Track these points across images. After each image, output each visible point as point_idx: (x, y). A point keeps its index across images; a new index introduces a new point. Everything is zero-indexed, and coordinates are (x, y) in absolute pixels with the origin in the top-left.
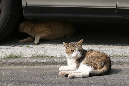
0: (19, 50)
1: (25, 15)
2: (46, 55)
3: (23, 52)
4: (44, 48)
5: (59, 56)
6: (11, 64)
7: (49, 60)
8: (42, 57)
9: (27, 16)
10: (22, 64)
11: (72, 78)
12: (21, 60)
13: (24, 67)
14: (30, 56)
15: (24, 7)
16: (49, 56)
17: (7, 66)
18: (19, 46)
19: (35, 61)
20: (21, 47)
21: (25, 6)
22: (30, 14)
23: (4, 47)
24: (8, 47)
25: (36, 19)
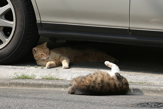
0: (33, 71)
1: (40, 32)
3: (35, 74)
5: (68, 80)
9: (42, 33)
15: (38, 23)
16: (59, 79)
18: (34, 67)
19: (41, 83)
20: (36, 68)
22: (45, 32)
23: (20, 67)
25: (54, 38)
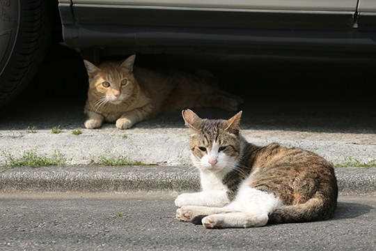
0: (51, 143)
1: (66, 33)
2: (134, 158)
3: (63, 151)
4: (128, 139)
5: (173, 164)
6: (28, 184)
7: (144, 175)
8: (123, 164)
9: (75, 36)
10: (61, 185)
11: (215, 228)
12: (57, 174)
13: (67, 195)
14: (85, 162)
15: (62, 7)
16: (143, 162)
17: (14, 189)
18: (51, 131)
19: (100, 177)
20: (56, 135)
21: (67, 7)
22: (84, 33)
23: (5, 133)
24: (16, 133)
25: (102, 48)
